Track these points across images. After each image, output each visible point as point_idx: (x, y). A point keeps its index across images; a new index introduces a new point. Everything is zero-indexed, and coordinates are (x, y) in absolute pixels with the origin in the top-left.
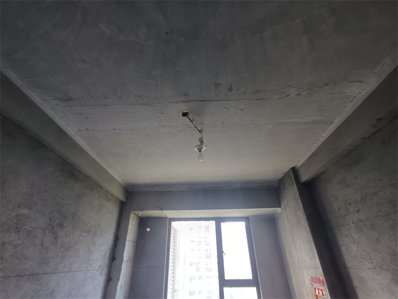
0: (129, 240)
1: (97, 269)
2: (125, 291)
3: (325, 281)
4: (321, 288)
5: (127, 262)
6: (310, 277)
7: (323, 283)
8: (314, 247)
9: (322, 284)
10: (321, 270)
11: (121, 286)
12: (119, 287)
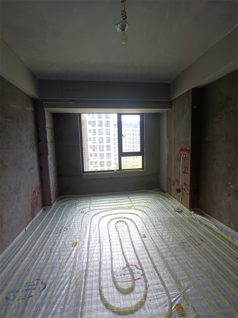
0: (48, 127)
1: (29, 147)
2: (53, 161)
3: (190, 150)
4: (186, 154)
5: (50, 143)
6: (180, 148)
7: (189, 151)
8: (190, 131)
9: (187, 151)
10: (190, 144)
11: (50, 158)
12: (49, 159)
